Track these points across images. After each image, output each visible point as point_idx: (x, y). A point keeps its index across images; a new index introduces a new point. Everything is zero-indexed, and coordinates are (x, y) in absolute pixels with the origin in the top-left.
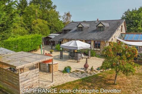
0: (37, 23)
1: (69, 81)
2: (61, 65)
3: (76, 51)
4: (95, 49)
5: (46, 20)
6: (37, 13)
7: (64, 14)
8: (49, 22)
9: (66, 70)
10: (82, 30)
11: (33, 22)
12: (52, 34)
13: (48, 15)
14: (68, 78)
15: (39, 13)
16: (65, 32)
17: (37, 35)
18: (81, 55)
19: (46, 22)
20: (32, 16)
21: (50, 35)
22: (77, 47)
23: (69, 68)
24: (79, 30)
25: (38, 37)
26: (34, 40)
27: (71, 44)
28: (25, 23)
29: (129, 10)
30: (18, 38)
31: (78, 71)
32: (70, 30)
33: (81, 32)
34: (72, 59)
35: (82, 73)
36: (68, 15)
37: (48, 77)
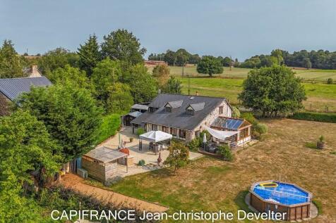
1: (141, 172)
2: (135, 157)
6: (114, 74)
8: (132, 86)
10: (170, 112)
11: (109, 88)
14: (141, 170)
15: (117, 74)
16: (152, 109)
23: (143, 162)
24: (167, 111)
26: (111, 125)
31: (151, 164)
32: (157, 109)
33: (169, 114)
35: (154, 166)
37: (124, 169)
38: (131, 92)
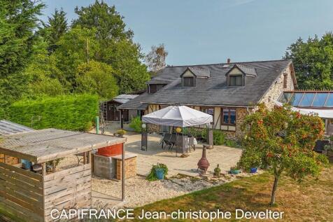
0: (88, 69)
1: (162, 197)
2: (143, 163)
3: (179, 130)
4: (225, 128)
5: (109, 62)
6: (88, 48)
7: (151, 50)
8: (115, 67)
9: (156, 174)
10: (192, 85)
11: (79, 67)
12: (122, 96)
13: (114, 51)
14: (162, 192)
15: (93, 48)
16: (153, 88)
17: (87, 95)
18: (192, 142)
19: (110, 68)
20: (76, 54)
21: (118, 97)
22: (182, 121)
23: (164, 168)
24: (186, 85)
25: (90, 101)
26: (80, 107)
27: (165, 114)
28: (61, 69)
29: (300, 40)
30: (43, 101)
31: (183, 176)
33: (189, 89)
34: (170, 149)
35: (193, 180)
36: (160, 51)
37: (112, 189)
38: (115, 76)
